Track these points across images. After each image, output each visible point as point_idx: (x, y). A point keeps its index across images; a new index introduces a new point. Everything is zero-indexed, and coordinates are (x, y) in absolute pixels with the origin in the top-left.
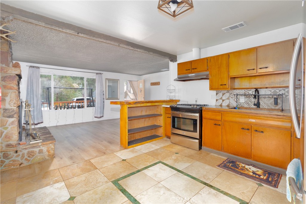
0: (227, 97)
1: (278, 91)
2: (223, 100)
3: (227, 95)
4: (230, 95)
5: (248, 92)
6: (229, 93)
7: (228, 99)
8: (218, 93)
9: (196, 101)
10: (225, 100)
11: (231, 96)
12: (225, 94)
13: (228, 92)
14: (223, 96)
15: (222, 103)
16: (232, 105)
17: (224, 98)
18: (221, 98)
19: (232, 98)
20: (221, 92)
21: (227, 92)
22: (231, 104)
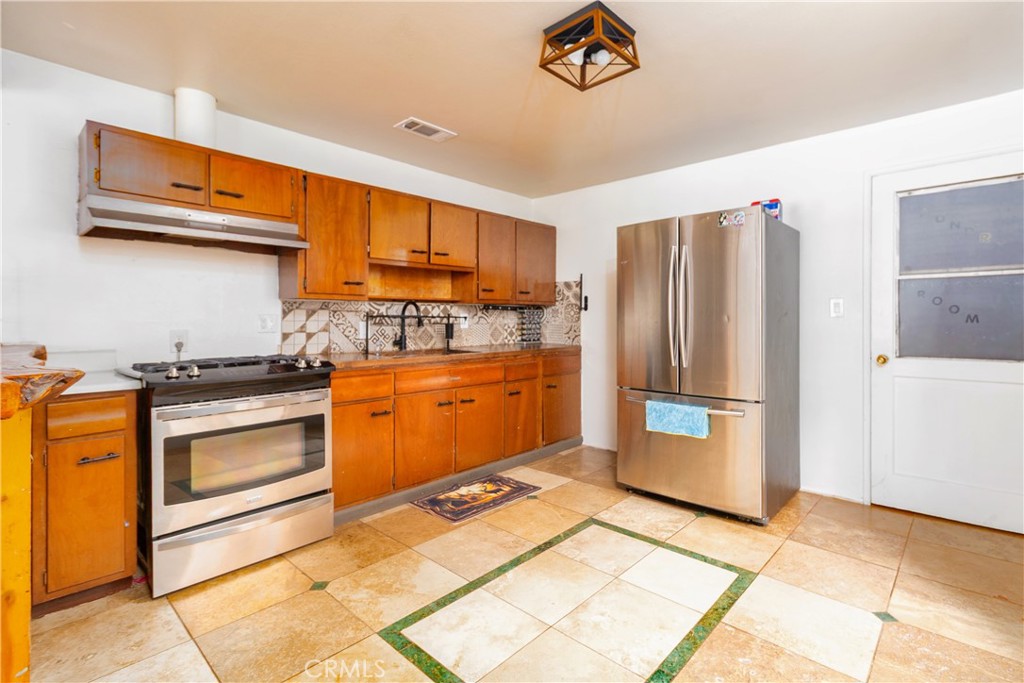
0: (322, 325)
1: (429, 308)
2: (309, 336)
3: (322, 317)
4: (332, 318)
5: (379, 310)
6: (327, 312)
7: (325, 330)
8: (290, 311)
9: (179, 346)
10: (314, 334)
11: (335, 321)
12: (314, 312)
13: (324, 307)
14: (307, 320)
15: (305, 346)
16: (338, 349)
17: (312, 327)
18: (302, 329)
19: (337, 325)
20: (302, 307)
21: (321, 308)
22: (335, 346)
